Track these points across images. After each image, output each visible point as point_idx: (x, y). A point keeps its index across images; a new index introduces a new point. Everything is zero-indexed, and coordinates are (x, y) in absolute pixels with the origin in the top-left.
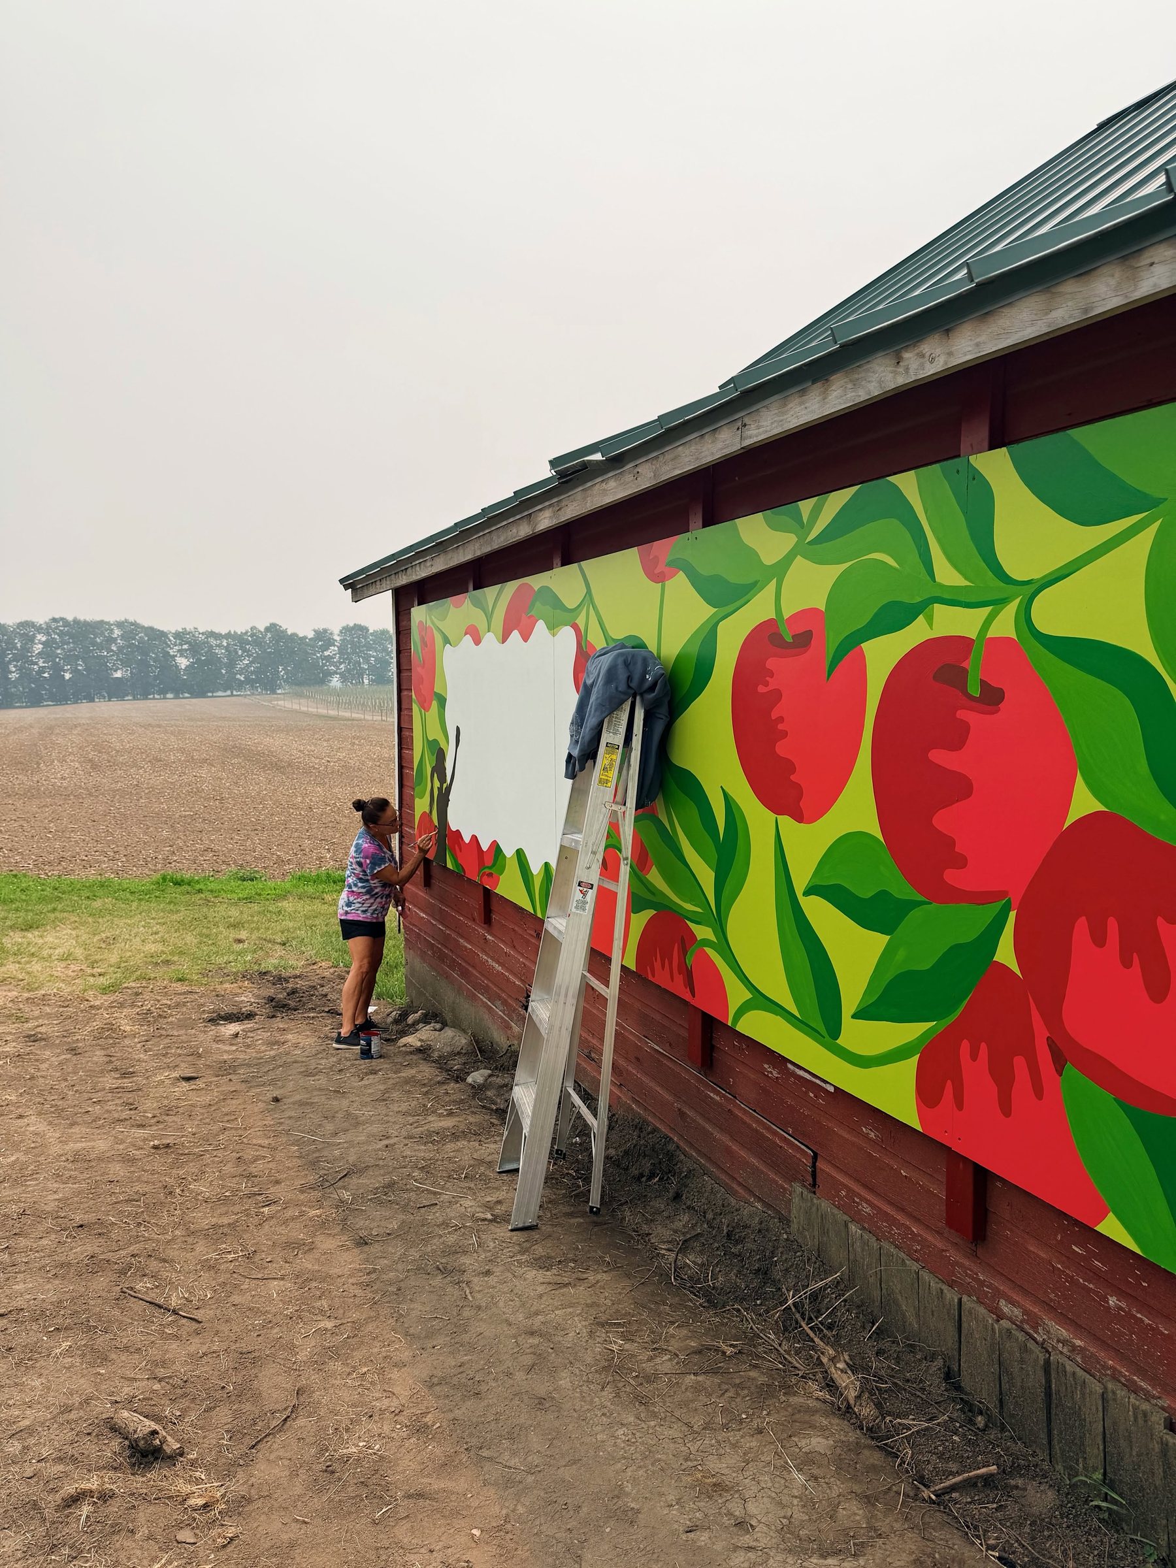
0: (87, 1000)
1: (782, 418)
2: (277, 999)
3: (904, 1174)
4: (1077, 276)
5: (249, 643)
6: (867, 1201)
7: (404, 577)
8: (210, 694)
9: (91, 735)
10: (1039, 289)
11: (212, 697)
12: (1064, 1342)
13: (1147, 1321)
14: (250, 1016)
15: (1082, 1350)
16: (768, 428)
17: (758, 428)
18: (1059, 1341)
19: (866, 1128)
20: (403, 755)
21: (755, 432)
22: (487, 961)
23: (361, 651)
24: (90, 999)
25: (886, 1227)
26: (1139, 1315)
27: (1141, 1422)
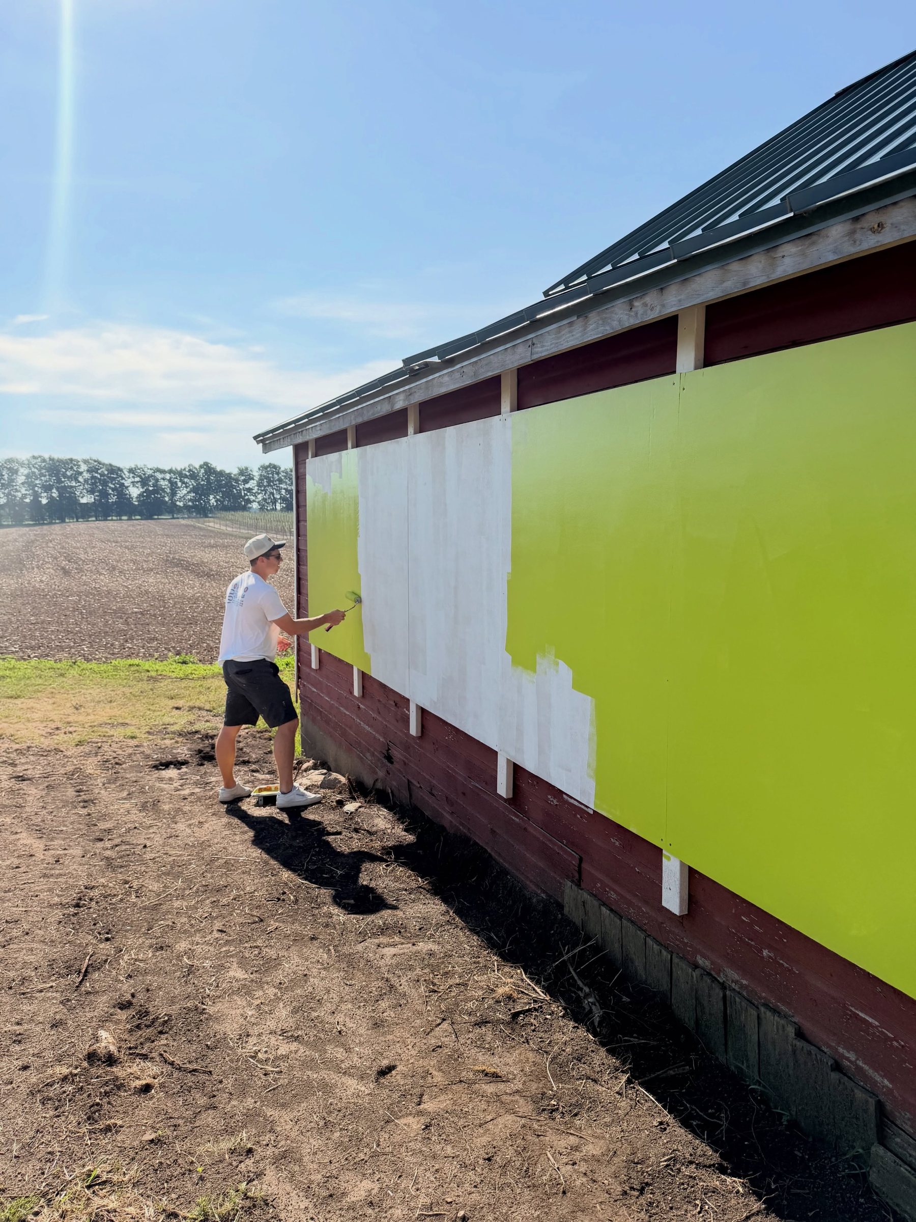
0: (62, 751)
1: (557, 341)
2: (205, 752)
3: (638, 870)
4: (742, 259)
5: (186, 476)
6: (614, 890)
7: (301, 437)
8: (156, 517)
9: (63, 548)
10: (716, 266)
11: (158, 519)
12: (736, 982)
13: (786, 965)
14: (184, 763)
15: (746, 987)
16: (548, 348)
17: (543, 346)
18: (733, 981)
19: (613, 839)
20: (301, 569)
21: (540, 349)
22: (360, 724)
23: (274, 485)
24: (64, 750)
25: (626, 908)
26: (781, 962)
27: (781, 1032)
